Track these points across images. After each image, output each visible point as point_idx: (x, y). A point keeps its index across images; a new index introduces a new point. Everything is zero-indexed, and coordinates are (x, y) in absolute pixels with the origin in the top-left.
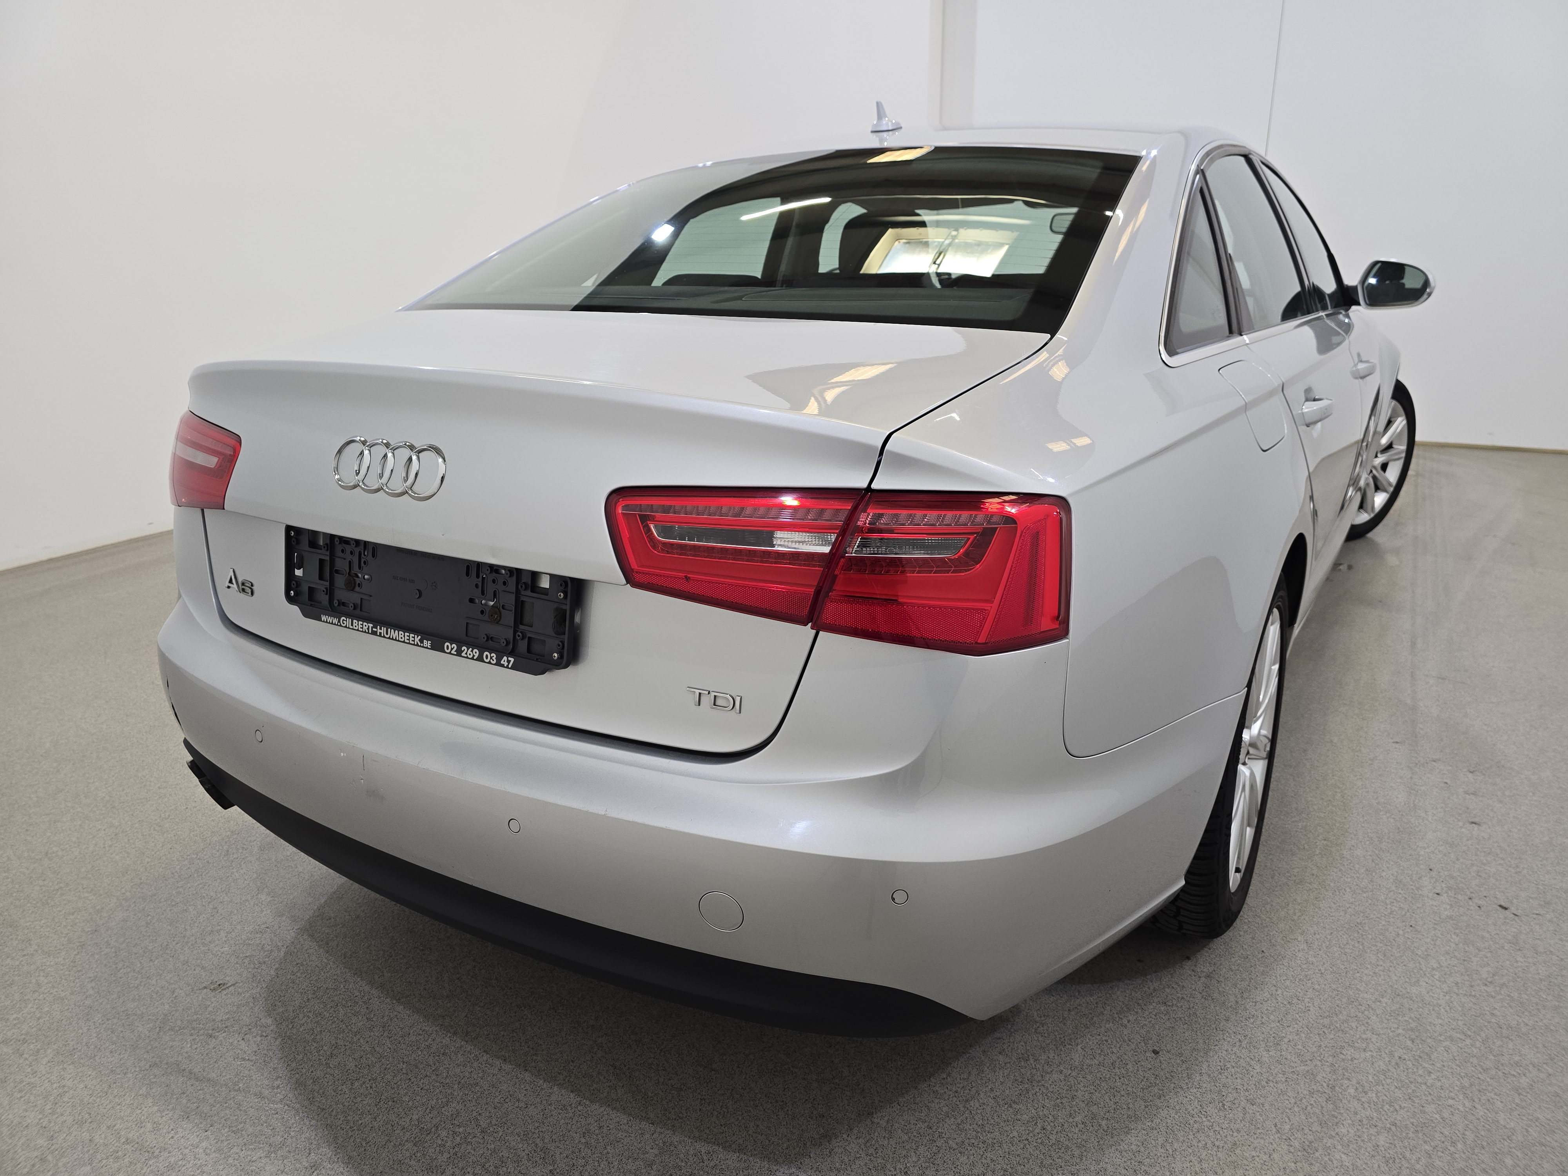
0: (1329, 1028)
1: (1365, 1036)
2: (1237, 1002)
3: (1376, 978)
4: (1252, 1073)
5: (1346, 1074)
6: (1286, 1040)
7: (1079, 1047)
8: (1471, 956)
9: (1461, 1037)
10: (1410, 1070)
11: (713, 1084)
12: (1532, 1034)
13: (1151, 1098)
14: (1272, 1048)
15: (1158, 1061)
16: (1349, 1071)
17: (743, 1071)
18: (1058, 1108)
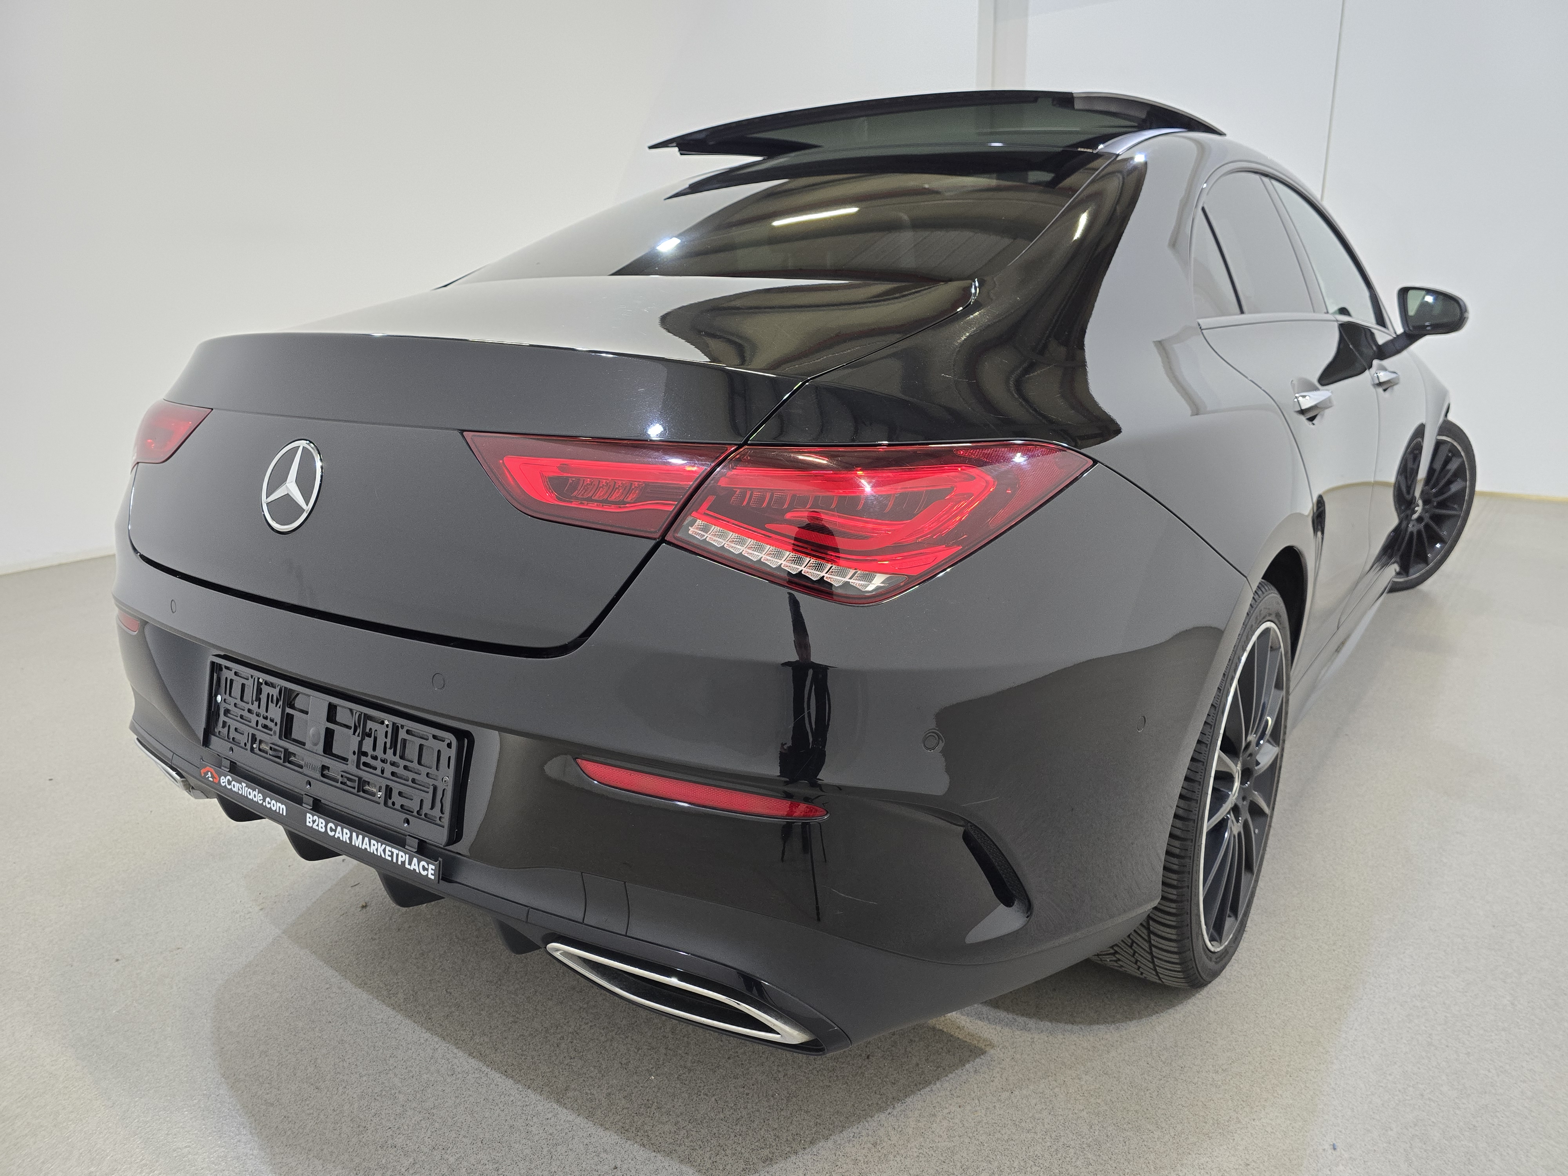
0: (1004, 1102)
1: (1040, 1115)
2: (918, 1065)
3: (1091, 1053)
4: (884, 1144)
5: (991, 1156)
6: (946, 1111)
7: (713, 1099)
8: (1218, 1039)
9: (1150, 1129)
10: (1068, 1159)
11: (308, 1102)
12: (1239, 1134)
13: (756, 1160)
14: (925, 1119)
15: (790, 1121)
16: (996, 1153)
17: (347, 1092)
18: (647, 1162)
